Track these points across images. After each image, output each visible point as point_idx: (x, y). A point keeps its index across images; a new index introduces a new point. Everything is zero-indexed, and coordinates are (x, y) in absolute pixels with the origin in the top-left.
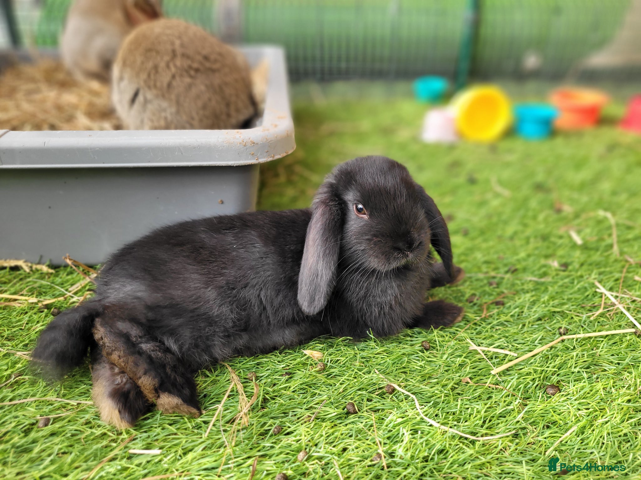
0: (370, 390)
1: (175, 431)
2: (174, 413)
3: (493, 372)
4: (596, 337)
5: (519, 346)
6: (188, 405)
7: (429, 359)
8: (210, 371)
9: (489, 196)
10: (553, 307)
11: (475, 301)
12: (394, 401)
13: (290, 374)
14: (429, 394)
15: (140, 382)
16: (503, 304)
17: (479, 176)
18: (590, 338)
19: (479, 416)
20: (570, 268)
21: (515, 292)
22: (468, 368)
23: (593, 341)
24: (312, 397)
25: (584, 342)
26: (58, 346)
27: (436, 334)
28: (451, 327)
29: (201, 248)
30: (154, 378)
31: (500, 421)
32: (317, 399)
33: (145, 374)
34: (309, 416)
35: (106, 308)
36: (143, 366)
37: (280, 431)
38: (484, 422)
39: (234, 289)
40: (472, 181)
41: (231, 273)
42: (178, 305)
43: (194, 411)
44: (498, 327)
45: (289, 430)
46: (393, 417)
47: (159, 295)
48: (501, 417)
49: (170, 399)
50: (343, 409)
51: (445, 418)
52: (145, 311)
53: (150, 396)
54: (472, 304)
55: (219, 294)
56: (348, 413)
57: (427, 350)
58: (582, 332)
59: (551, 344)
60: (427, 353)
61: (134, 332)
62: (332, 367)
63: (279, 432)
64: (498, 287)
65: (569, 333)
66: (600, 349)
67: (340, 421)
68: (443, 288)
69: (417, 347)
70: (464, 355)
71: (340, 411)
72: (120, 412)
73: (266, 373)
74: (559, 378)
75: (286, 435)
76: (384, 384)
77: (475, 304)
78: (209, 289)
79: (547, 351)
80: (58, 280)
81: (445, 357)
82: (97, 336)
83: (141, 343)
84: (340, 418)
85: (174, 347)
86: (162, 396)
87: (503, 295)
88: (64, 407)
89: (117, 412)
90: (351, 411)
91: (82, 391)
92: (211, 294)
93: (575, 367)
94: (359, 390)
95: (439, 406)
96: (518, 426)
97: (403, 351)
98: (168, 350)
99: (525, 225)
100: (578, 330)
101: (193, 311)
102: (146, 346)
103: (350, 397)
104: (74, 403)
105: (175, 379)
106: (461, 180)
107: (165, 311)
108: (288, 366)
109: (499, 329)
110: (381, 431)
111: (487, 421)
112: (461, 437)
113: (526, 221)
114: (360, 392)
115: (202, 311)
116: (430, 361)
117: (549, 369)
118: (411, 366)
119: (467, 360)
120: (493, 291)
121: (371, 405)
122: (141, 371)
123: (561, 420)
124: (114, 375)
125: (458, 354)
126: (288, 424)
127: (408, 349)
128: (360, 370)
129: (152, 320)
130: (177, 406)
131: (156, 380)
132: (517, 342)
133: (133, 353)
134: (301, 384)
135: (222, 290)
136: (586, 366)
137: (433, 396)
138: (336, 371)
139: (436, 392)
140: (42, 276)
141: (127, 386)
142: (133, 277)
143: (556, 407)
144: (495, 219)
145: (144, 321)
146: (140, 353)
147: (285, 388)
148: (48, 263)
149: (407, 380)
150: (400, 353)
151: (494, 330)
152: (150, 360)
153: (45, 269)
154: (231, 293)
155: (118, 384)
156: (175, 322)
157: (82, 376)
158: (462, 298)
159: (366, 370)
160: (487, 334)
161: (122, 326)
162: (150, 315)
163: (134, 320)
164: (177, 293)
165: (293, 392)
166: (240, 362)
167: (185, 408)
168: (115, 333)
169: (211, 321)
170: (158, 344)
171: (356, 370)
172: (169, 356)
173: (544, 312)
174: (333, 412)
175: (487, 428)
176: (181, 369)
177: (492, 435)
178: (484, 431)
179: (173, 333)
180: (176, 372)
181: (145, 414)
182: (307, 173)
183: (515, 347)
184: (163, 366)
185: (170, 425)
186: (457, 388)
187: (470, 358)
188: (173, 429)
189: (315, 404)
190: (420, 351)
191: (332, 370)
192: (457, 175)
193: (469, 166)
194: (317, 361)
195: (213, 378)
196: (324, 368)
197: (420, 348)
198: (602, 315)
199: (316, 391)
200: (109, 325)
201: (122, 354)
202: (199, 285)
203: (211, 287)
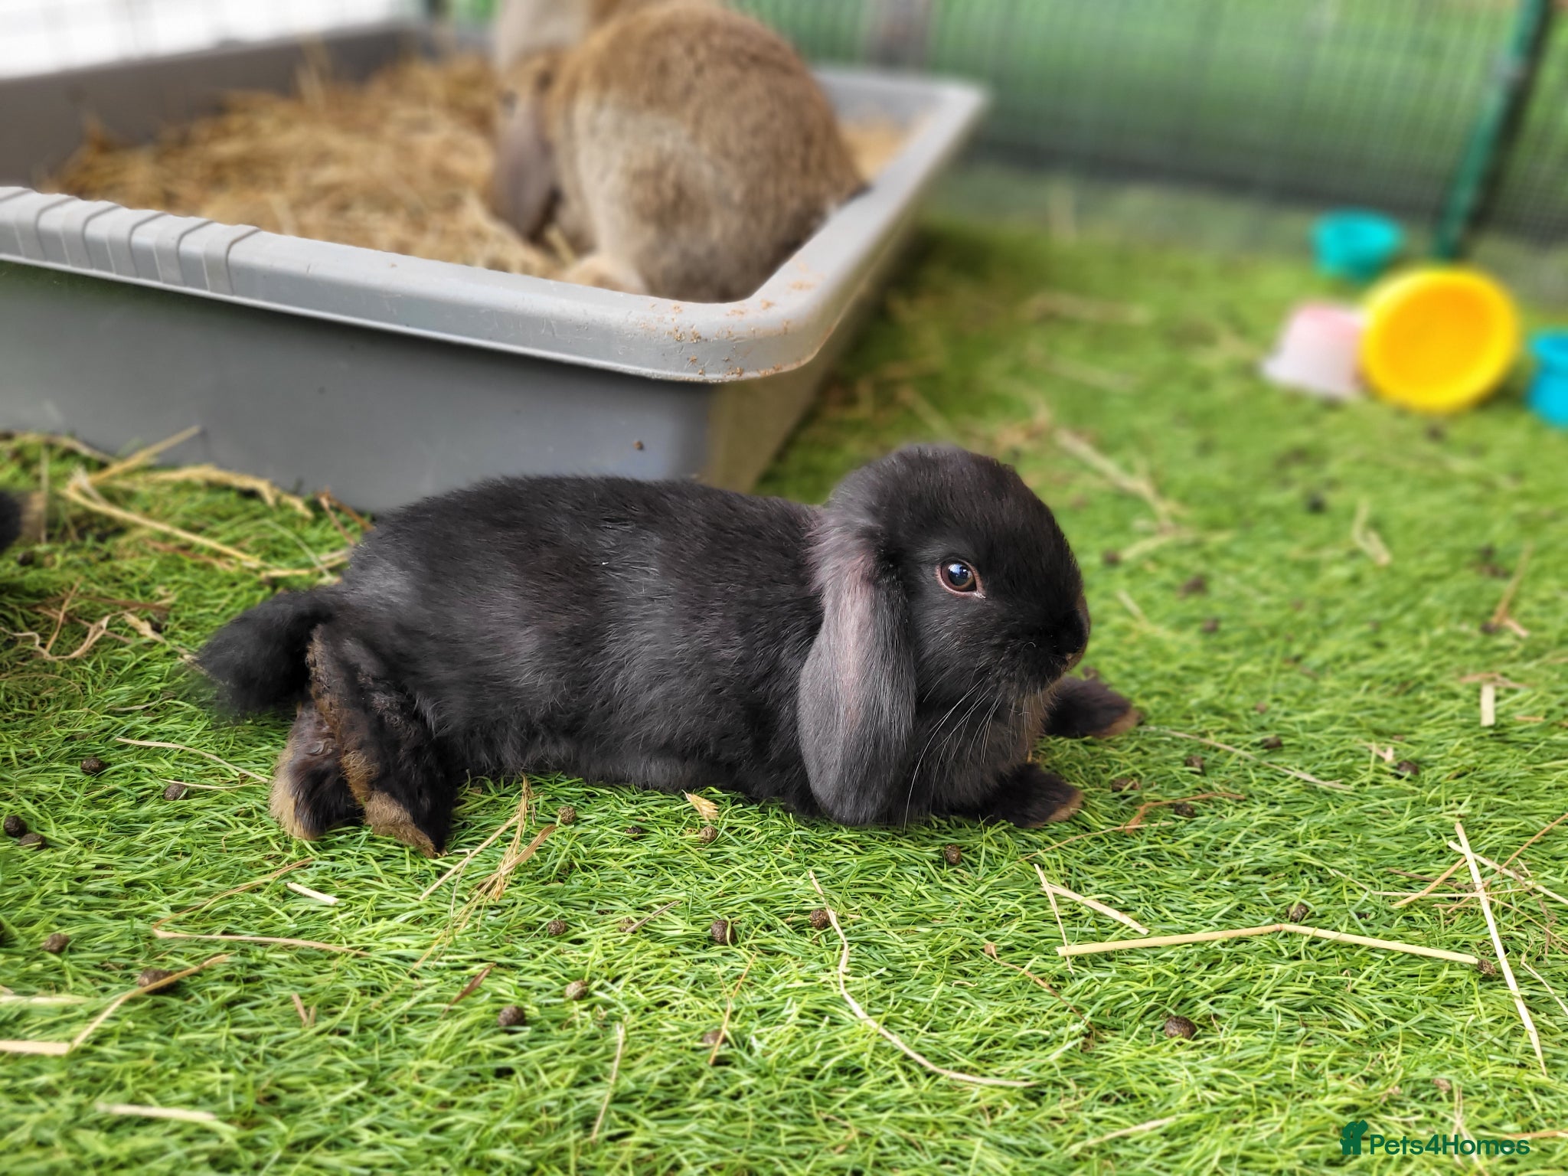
0: (781, 909)
1: (380, 873)
2: (390, 834)
3: (1062, 951)
4: (1373, 950)
5: (1171, 916)
6: (418, 826)
7: (946, 885)
9: (1327, 554)
10: (1313, 854)
11: (1128, 790)
12: (819, 945)
13: (643, 830)
14: (898, 954)
15: (345, 760)
16: (1192, 814)
17: (1334, 499)
18: (1358, 946)
19: (973, 1029)
20: (1427, 774)
21: (1242, 797)
22: (1014, 926)
23: (1363, 955)
24: (660, 887)
25: (1335, 952)
27: (986, 840)
30: (369, 762)
31: (1015, 1053)
32: (665, 895)
33: (359, 748)
34: (631, 922)
36: (362, 733)
37: (562, 931)
38: (978, 1044)
40: (1316, 507)
42: (455, 641)
43: (428, 842)
44: (1143, 861)
45: (581, 935)
46: (792, 974)
47: (428, 612)
48: (1023, 1046)
49: (386, 807)
50: (705, 930)
51: (897, 1011)
52: (393, 634)
53: (357, 791)
54: (1116, 795)
56: (712, 940)
57: (951, 864)
58: (1344, 928)
59: (1243, 932)
60: (947, 872)
61: (368, 665)
62: (729, 842)
63: (557, 933)
64: (1203, 774)
65: (1304, 921)
66: (1361, 979)
67: (688, 950)
69: (930, 853)
70: (1023, 897)
71: (697, 930)
72: (296, 804)
73: (594, 817)
74: (1214, 1010)
75: (572, 942)
76: (813, 905)
77: (1124, 797)
78: (528, 630)
79: (1224, 945)
80: (314, 534)
81: (982, 889)
83: (374, 691)
84: (688, 945)
85: (431, 718)
86: (375, 796)
87: (1209, 795)
88: (220, 776)
89: (291, 802)
90: (718, 936)
93: (1269, 999)
94: (756, 901)
95: (905, 983)
96: (1045, 1074)
97: (895, 852)
99: (1380, 646)
100: (1337, 923)
102: (381, 700)
103: (730, 909)
104: (238, 772)
105: (409, 774)
106: (1289, 497)
107: (429, 645)
108: (644, 815)
109: (1145, 866)
110: (753, 993)
111: (985, 1044)
112: (906, 1058)
113: (1387, 636)
114: (754, 907)
117: (1201, 984)
118: (898, 886)
119: (1024, 912)
120: (1189, 780)
121: (767, 937)
122: (353, 740)
123: (1156, 1095)
124: (318, 735)
125: (1010, 890)
126: (583, 924)
127: (909, 851)
128: (781, 863)
129: (401, 654)
130: (394, 824)
131: (377, 765)
132: (1173, 906)
133: (355, 704)
134: (648, 857)
136: (1299, 1004)
137: (901, 961)
138: (732, 851)
139: (914, 953)
140: (291, 521)
141: (328, 763)
142: (403, 566)
143: (1161, 1066)
144: (1305, 615)
145: (386, 651)
146: (367, 708)
147: (616, 857)
148: (309, 496)
149: (870, 914)
150: (888, 855)
151: (1134, 866)
152: (379, 726)
153: (299, 506)
155: (313, 755)
156: (441, 673)
158: (1103, 776)
159: (794, 865)
160: (1112, 868)
161: (352, 649)
162: (401, 643)
163: (372, 646)
164: (462, 619)
165: (628, 867)
166: (557, 782)
167: (411, 831)
168: (337, 660)
170: (404, 700)
171: (772, 862)
172: (413, 728)
173: (1278, 859)
174: (679, 927)
175: (980, 1059)
176: (429, 758)
177: (984, 1075)
178: (964, 1062)
179: (433, 690)
180: (416, 760)
183: (1161, 916)
184: (396, 745)
185: (378, 860)
186: (964, 959)
187: (1035, 907)
188: (377, 868)
189: (659, 904)
190: (933, 862)
191: (728, 848)
192: (1286, 483)
193: (1334, 468)
194: (707, 822)
195: (495, 796)
196: (713, 840)
197: (936, 857)
198: (1426, 906)
199: (673, 879)
200: (333, 641)
201: (335, 702)
202: (509, 615)
203: (534, 627)
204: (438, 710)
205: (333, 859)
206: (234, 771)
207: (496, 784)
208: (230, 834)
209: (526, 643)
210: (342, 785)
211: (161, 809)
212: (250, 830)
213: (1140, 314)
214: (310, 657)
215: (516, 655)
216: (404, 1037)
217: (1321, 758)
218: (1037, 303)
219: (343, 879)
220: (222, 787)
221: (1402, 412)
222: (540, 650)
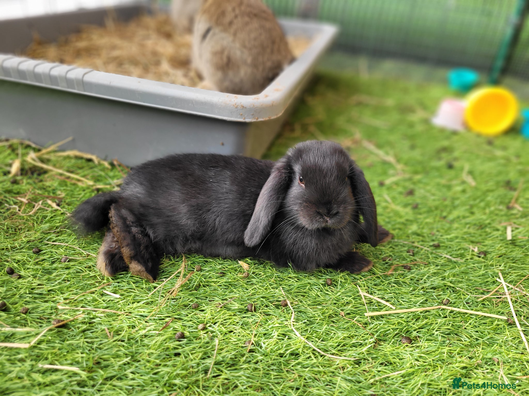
0: (271, 300)
1: (134, 287)
2: (138, 275)
3: (366, 314)
4: (471, 314)
5: (403, 303)
6: (147, 272)
7: (327, 292)
9: (454, 182)
10: (451, 282)
11: (387, 261)
12: (284, 312)
13: (224, 273)
14: (311, 315)
15: (122, 250)
16: (410, 269)
17: (457, 164)
18: (466, 313)
19: (337, 341)
20: (489, 256)
21: (427, 263)
22: (350, 306)
23: (468, 316)
24: (230, 292)
25: (459, 315)
27: (340, 277)
28: (358, 274)
30: (130, 250)
31: (351, 349)
32: (232, 295)
33: (127, 246)
34: (220, 304)
36: (128, 241)
37: (197, 307)
38: (338, 346)
40: (450, 167)
42: (160, 209)
43: (151, 278)
44: (393, 285)
45: (203, 308)
46: (275, 322)
47: (151, 199)
48: (354, 346)
49: (136, 266)
50: (245, 307)
51: (311, 334)
52: (139, 207)
53: (127, 260)
54: (384, 262)
56: (247, 310)
57: (328, 285)
58: (462, 307)
59: (428, 308)
60: (327, 288)
61: (130, 218)
62: (253, 278)
63: (195, 308)
64: (413, 255)
65: (448, 305)
66: (468, 324)
67: (239, 314)
69: (321, 281)
70: (353, 296)
71: (243, 307)
72: (106, 265)
73: (207, 269)
74: (418, 334)
75: (200, 311)
76: (282, 299)
77: (387, 263)
78: (184, 205)
79: (421, 313)
80: (111, 174)
81: (339, 294)
83: (132, 226)
84: (240, 312)
85: (152, 235)
86: (133, 262)
87: (415, 262)
88: (80, 254)
89: (104, 264)
90: (250, 309)
91: (94, 247)
93: (436, 331)
94: (263, 297)
95: (313, 325)
96: (361, 356)
97: (309, 281)
99: (472, 213)
100: (459, 306)
102: (134, 230)
103: (254, 300)
105: (144, 254)
106: (441, 163)
107: (151, 210)
108: (224, 268)
110: (262, 328)
111: (341, 346)
112: (314, 350)
113: (475, 210)
114: (262, 299)
116: (327, 294)
117: (413, 326)
118: (310, 293)
119: (353, 301)
120: (408, 257)
121: (266, 310)
122: (125, 244)
123: (399, 363)
124: (113, 241)
125: (348, 294)
126: (204, 305)
127: (313, 280)
128: (271, 285)
129: (142, 214)
130: (139, 271)
131: (133, 252)
132: (404, 300)
133: (126, 231)
134: (226, 282)
136: (447, 333)
137: (312, 318)
138: (254, 281)
139: (316, 315)
140: (104, 169)
141: (116, 251)
142: (141, 184)
143: (400, 353)
144: (447, 203)
145: (136, 213)
146: (130, 232)
147: (215, 282)
148: (110, 161)
149: (301, 302)
150: (307, 282)
151: (390, 286)
152: (134, 238)
153: (106, 164)
155: (111, 248)
156: (155, 220)
158: (379, 256)
159: (275, 285)
160: (383, 287)
161: (124, 212)
162: (142, 210)
163: (131, 211)
164: (162, 201)
165: (219, 286)
166: (194, 257)
167: (145, 274)
168: (119, 216)
170: (143, 230)
171: (268, 284)
172: (146, 239)
173: (439, 284)
174: (236, 306)
175: (339, 351)
176: (151, 249)
177: (340, 356)
178: (334, 351)
179: (153, 226)
180: (147, 250)
183: (400, 303)
184: (140, 245)
185: (134, 283)
186: (333, 317)
187: (357, 300)
188: (134, 286)
189: (229, 298)
190: (322, 284)
192: (440, 159)
193: (456, 154)
194: (245, 271)
195: (173, 262)
196: (248, 277)
197: (323, 282)
198: (489, 300)
199: (234, 290)
200: (118, 210)
201: (119, 230)
202: (178, 200)
203: (186, 204)
204: (154, 233)
205: (118, 283)
206: (85, 253)
207: (174, 258)
208: (83, 274)
209: (183, 209)
210: (121, 258)
211: (60, 266)
212: (90, 273)
213: (390, 102)
214: (110, 215)
215: (180, 213)
216: (143, 342)
217: (453, 250)
218: (355, 98)
219: (122, 289)
220: (81, 258)
221: (479, 135)
222: (188, 211)
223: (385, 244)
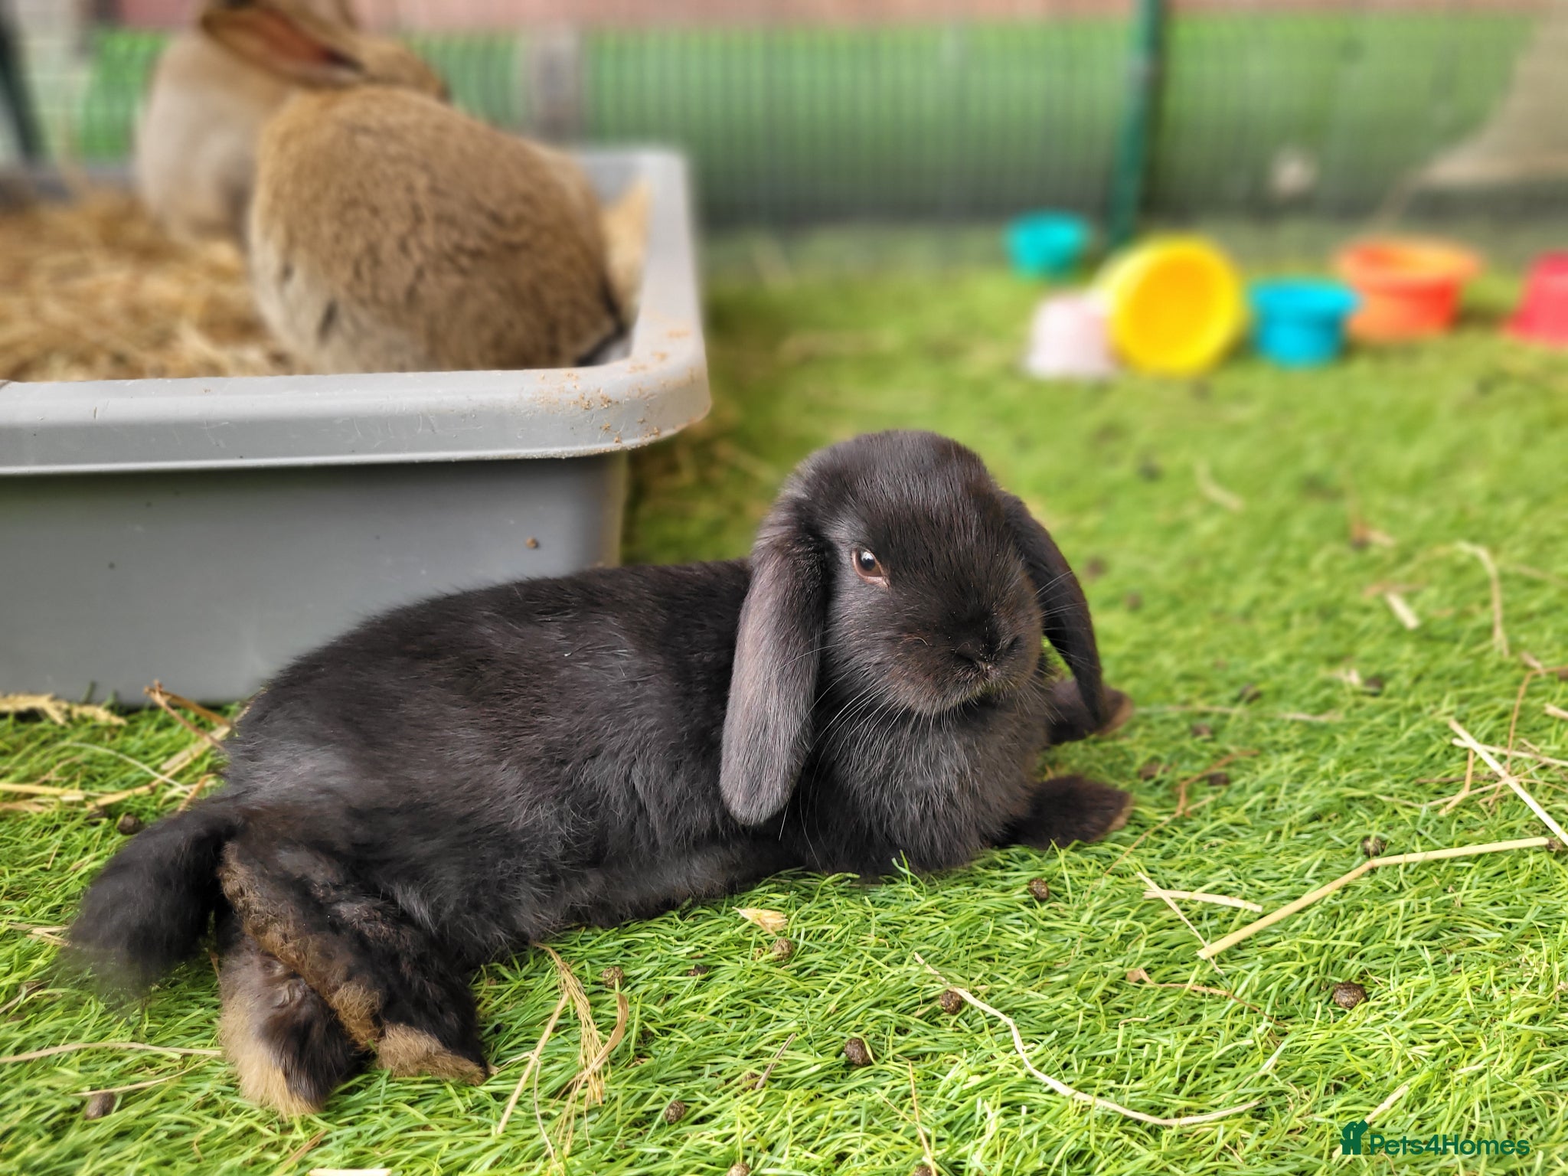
0: (903, 1005)
1: (424, 1120)
2: (420, 1073)
3: (1203, 954)
4: (1453, 860)
5: (1267, 886)
7: (1048, 924)
8: (510, 965)
9: (1191, 510)
10: (1349, 785)
11: (1159, 775)
12: (961, 1031)
13: (706, 969)
14: (1048, 1013)
15: (335, 1000)
16: (1227, 781)
17: (1167, 462)
18: (1439, 862)
19: (1169, 1066)
20: (1390, 686)
21: (1256, 751)
22: (1143, 943)
23: (1447, 868)
24: (760, 1025)
25: (1425, 873)
26: (133, 914)
27: (1063, 862)
28: (1101, 842)
29: (482, 661)
30: (370, 989)
31: (1220, 1077)
32: (772, 1032)
33: (348, 978)
34: (754, 1076)
35: (250, 815)
36: (343, 960)
37: (683, 1114)
38: (1182, 1080)
39: (564, 763)
40: (1151, 474)
41: (558, 724)
42: (426, 805)
43: (471, 1067)
44: (1214, 841)
45: (704, 1111)
46: (960, 1073)
47: (381, 782)
48: (1222, 1065)
49: (411, 1040)
50: (838, 1055)
51: (1086, 1073)
52: (346, 823)
53: (362, 1034)
54: (1150, 783)
55: (528, 777)
56: (850, 1065)
57: (1042, 901)
58: (1418, 847)
59: (1344, 880)
60: (1042, 910)
61: (321, 874)
62: (809, 950)
63: (679, 1117)
64: (1214, 740)
65: (1387, 851)
66: (1464, 891)
67: (828, 1086)
68: (1080, 745)
69: (1018, 895)
70: (1133, 912)
71: (830, 1059)
72: (286, 1075)
73: (647, 969)
74: (1365, 965)
75: (698, 1122)
76: (939, 989)
77: (1158, 783)
78: (504, 764)
79: (1335, 897)
80: (135, 743)
81: (1086, 917)
82: (229, 888)
83: (338, 901)
84: (826, 1080)
85: (421, 911)
86: (389, 1032)
87: (1226, 759)
88: (151, 1065)
89: (279, 1075)
90: (858, 1059)
91: (194, 1023)
92: (507, 777)
93: (1403, 937)
94: (877, 1005)
95: (1072, 1042)
96: (1264, 1088)
97: (983, 905)
98: (404, 918)
99: (1280, 582)
100: (1410, 844)
101: (464, 820)
102: (350, 910)
103: (854, 1023)
104: (174, 1053)
105: (423, 990)
106: (1124, 470)
107: (395, 822)
108: (702, 949)
109: (1218, 845)
110: (931, 1109)
111: (1190, 1077)
112: (1126, 1120)
113: (1283, 571)
114: (877, 1012)
115: (485, 820)
116: (1051, 929)
117: (1339, 943)
118: (1002, 942)
119: (1141, 925)
120: (1203, 749)
121: (906, 1042)
122: (337, 973)
123: (1369, 1069)
124: (272, 982)
125: (1117, 909)
126: (701, 1097)
127: (995, 900)
128: (877, 956)
129: (364, 845)
130: (429, 1057)
131: (376, 993)
132: (1263, 875)
133: (318, 928)
134: (734, 995)
135: (535, 767)
136: (1429, 934)
137: (1056, 1018)
138: (818, 959)
139: (1065, 1006)
141: (305, 1011)
142: (318, 740)
143: (1357, 1038)
144: (1206, 569)
145: (343, 846)
146: (336, 926)
147: (695, 1006)
148: (109, 701)
149: (992, 979)
150: (976, 911)
151: (1206, 847)
152: (361, 944)
154: (557, 774)
155: (282, 1006)
156: (420, 848)
157: (193, 986)
158: (1126, 768)
159: (892, 954)
160: (1188, 857)
161: (292, 860)
162: (359, 831)
163: (321, 846)
164: (425, 777)
165: (715, 1014)
166: (582, 943)
167: (448, 1060)
168: (273, 879)
169: (508, 843)
170: (380, 903)
171: (868, 957)
172: (407, 932)
173: (1326, 800)
174: (811, 1063)
176: (438, 965)
177: (1204, 1111)
178: (1180, 1103)
179: (415, 874)
180: (424, 973)
181: (350, 1077)
182: (746, 461)
183: (1257, 889)
184: (394, 959)
186: (1115, 995)
187: (1147, 918)
188: (419, 1114)
189: (769, 1044)
190: (1025, 904)
191: (810, 957)
192: (1113, 460)
193: (1143, 437)
194: (773, 934)
195: (516, 985)
196: (791, 953)
197: (1025, 897)
198: (1467, 804)
199: (770, 1011)
200: (258, 856)
201: (291, 930)
202: (478, 755)
203: (509, 759)
208: (199, 1136)
210: (336, 1031)
212: (224, 1123)
213: (891, 338)
221: (1165, 381)
223: (1120, 730)
